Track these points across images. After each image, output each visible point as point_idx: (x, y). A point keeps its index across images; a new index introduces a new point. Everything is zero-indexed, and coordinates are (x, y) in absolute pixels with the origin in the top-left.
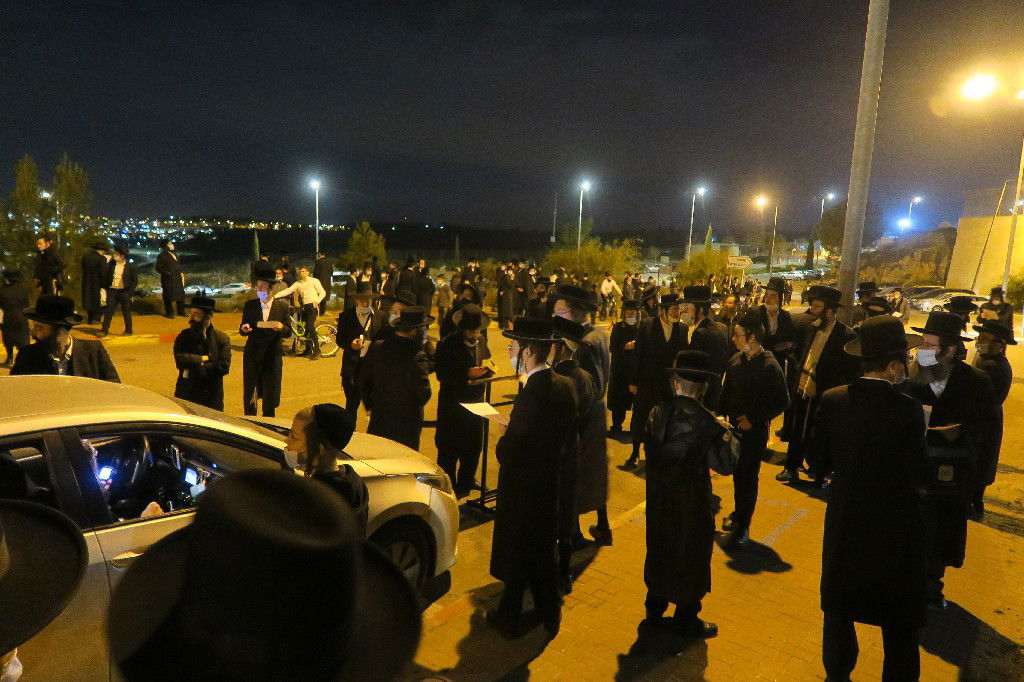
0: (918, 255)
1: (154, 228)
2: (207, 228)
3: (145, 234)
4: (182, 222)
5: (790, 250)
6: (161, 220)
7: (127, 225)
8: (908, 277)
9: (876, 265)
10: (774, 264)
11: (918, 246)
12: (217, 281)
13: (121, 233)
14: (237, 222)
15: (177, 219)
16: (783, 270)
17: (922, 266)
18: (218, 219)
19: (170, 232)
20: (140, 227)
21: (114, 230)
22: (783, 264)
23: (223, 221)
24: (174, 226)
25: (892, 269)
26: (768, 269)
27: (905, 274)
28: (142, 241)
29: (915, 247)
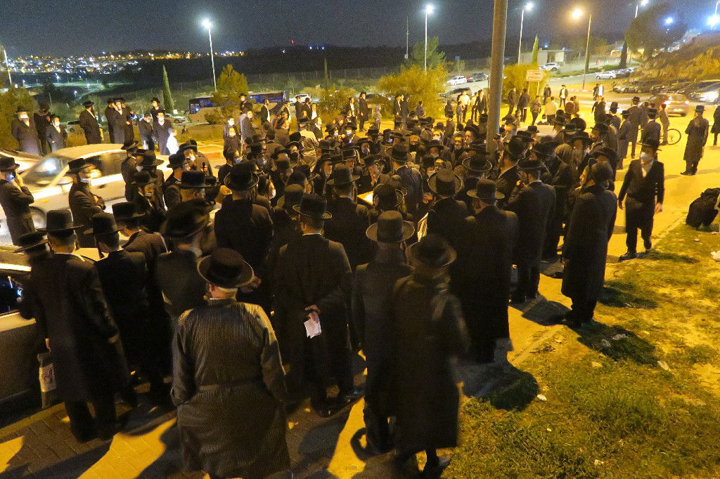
0: (710, 52)
1: (91, 63)
2: (132, 60)
3: (84, 69)
4: (112, 56)
5: (609, 51)
6: (95, 56)
7: (69, 62)
8: (700, 72)
11: (712, 45)
12: (140, 107)
13: (65, 69)
14: (157, 53)
15: (108, 54)
17: (712, 62)
18: (141, 51)
19: (104, 65)
20: (79, 63)
21: (59, 67)
23: (145, 53)
24: (106, 61)
25: (688, 66)
27: (698, 69)
28: (81, 74)
29: (709, 46)
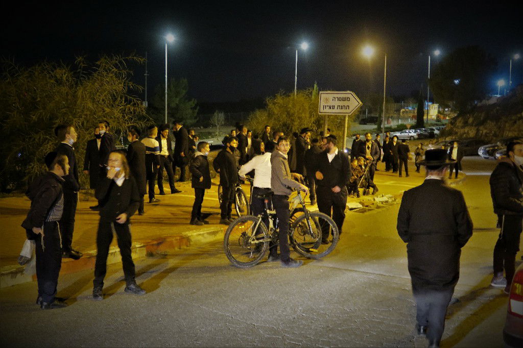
5: (398, 111)
9: (497, 119)
10: (385, 125)
16: (395, 130)
22: (394, 124)
25: (515, 122)
26: (379, 130)
